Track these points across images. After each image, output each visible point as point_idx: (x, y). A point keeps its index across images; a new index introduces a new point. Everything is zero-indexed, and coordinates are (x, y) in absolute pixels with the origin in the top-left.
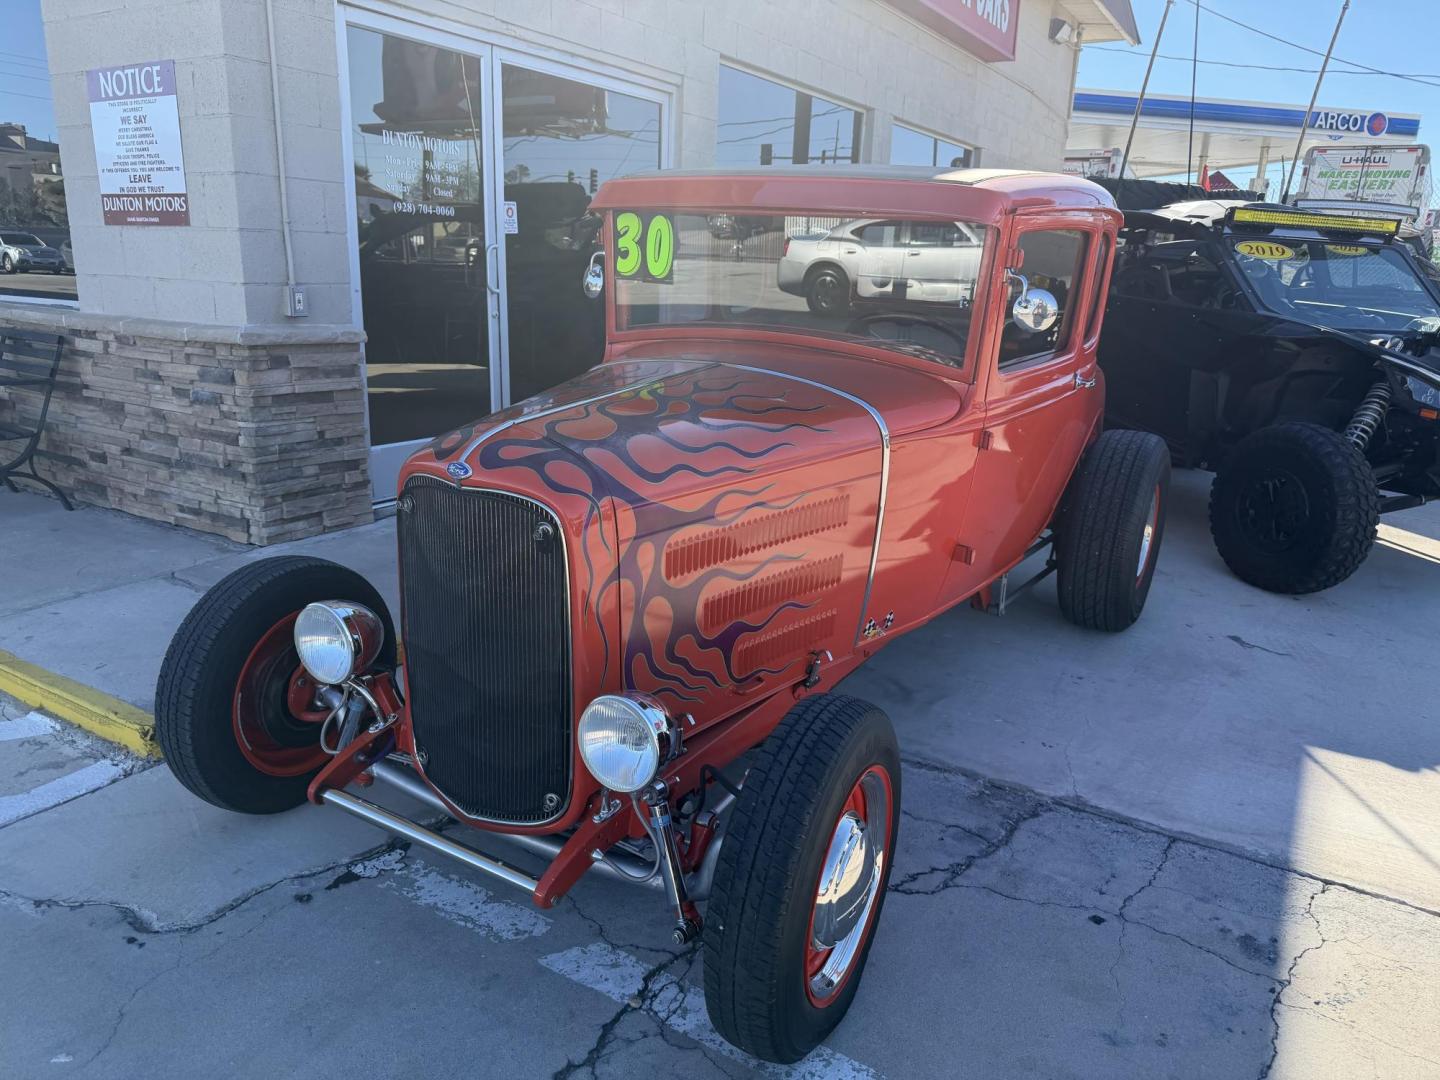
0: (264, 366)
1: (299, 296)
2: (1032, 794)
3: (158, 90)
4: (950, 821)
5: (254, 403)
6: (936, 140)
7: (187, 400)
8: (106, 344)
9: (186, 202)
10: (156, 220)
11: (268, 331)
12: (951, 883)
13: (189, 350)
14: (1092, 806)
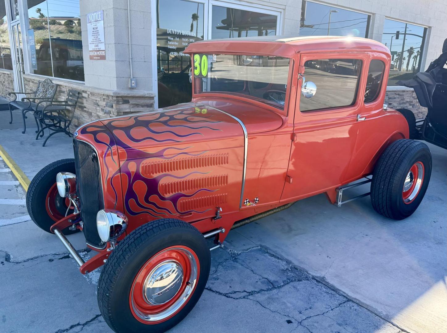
0: (121, 103)
1: (133, 82)
2: (306, 273)
3: (100, 19)
4: (266, 276)
5: (117, 114)
6: (406, 24)
7: (103, 112)
8: (89, 95)
9: (105, 52)
10: (99, 58)
11: (122, 92)
12: (246, 297)
13: (104, 97)
14: (326, 282)
